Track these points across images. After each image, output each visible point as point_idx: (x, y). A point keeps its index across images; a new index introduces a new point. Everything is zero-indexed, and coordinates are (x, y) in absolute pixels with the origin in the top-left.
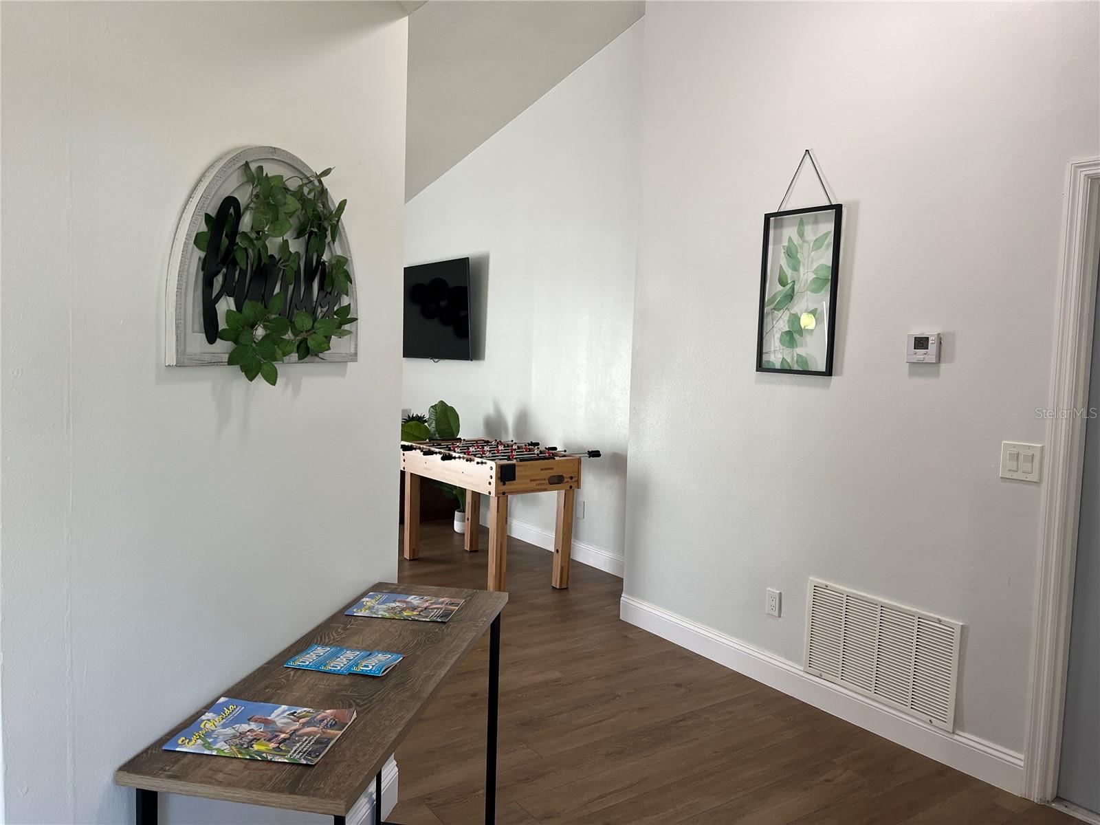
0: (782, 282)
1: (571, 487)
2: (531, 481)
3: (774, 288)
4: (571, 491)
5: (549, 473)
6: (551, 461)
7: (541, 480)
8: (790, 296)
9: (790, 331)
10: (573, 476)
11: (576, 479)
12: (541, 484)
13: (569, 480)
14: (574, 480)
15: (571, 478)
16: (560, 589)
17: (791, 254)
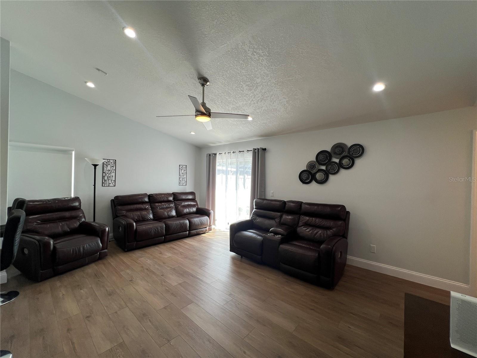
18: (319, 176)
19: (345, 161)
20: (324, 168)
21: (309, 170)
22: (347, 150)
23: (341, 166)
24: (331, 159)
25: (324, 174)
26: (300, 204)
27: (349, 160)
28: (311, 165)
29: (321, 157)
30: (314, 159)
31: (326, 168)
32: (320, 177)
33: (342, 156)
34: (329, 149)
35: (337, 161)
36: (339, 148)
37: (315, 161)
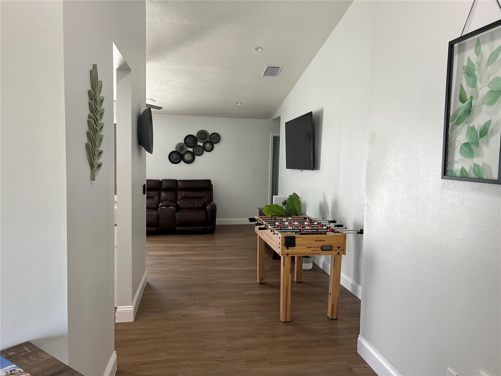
0: (462, 99)
1: (338, 254)
2: (307, 248)
3: (456, 105)
4: (339, 256)
5: (322, 243)
6: (323, 235)
7: (314, 247)
8: (469, 111)
9: (468, 143)
10: (340, 246)
11: (342, 248)
12: (315, 250)
13: (337, 249)
14: (340, 249)
15: (339, 248)
16: (331, 319)
17: (470, 72)
18: (187, 157)
19: (208, 146)
20: (191, 150)
21: (178, 151)
22: (208, 137)
23: (204, 149)
24: (197, 143)
25: (192, 155)
26: (175, 182)
27: (210, 145)
28: (180, 147)
29: (189, 140)
30: (182, 141)
31: (193, 150)
32: (189, 158)
33: (205, 141)
34: (195, 134)
35: (201, 144)
36: (203, 134)
37: (184, 143)
